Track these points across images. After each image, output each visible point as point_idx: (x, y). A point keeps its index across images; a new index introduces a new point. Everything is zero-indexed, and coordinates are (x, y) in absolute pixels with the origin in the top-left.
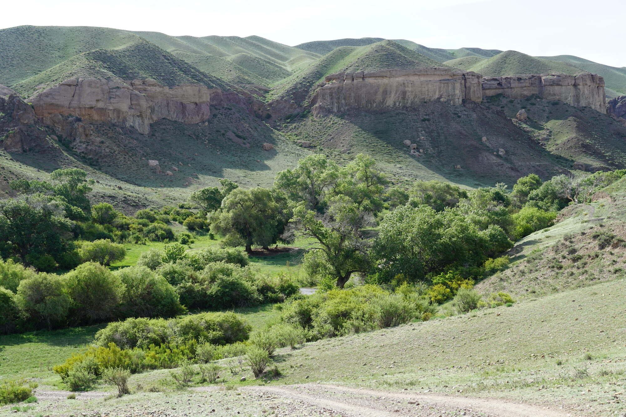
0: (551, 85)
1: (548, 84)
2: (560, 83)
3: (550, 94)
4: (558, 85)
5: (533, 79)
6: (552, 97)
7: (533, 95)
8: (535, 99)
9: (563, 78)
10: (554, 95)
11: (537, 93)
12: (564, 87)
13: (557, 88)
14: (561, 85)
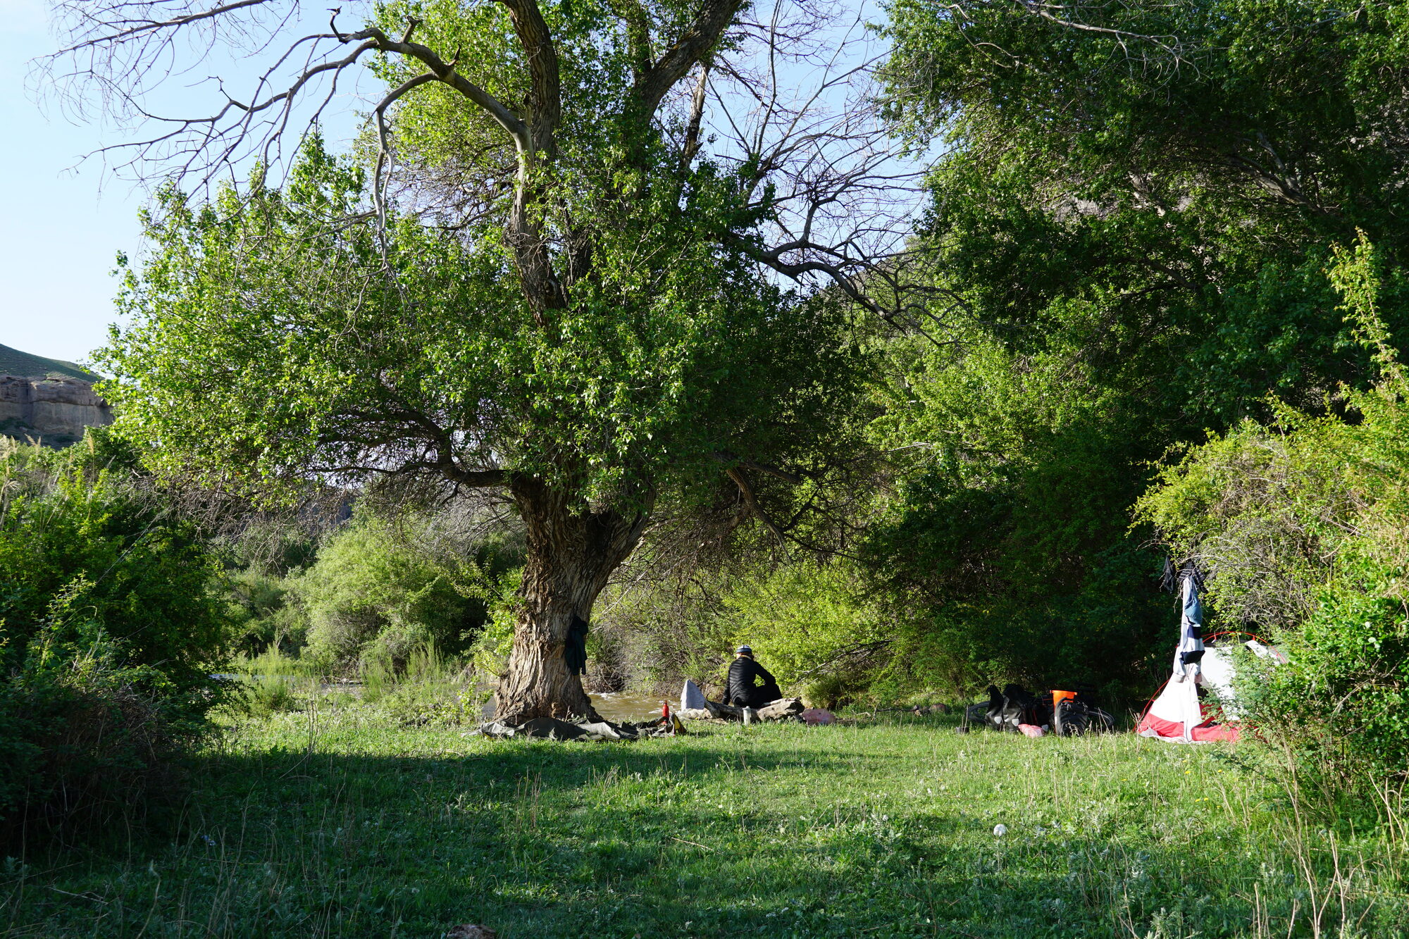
0: (54, 401)
1: (47, 396)
2: (73, 397)
3: (51, 419)
4: (69, 401)
5: (10, 385)
6: (55, 427)
7: (11, 418)
8: (17, 427)
9: (80, 388)
10: (60, 421)
11: (19, 415)
12: (81, 407)
13: (65, 408)
14: (75, 403)
